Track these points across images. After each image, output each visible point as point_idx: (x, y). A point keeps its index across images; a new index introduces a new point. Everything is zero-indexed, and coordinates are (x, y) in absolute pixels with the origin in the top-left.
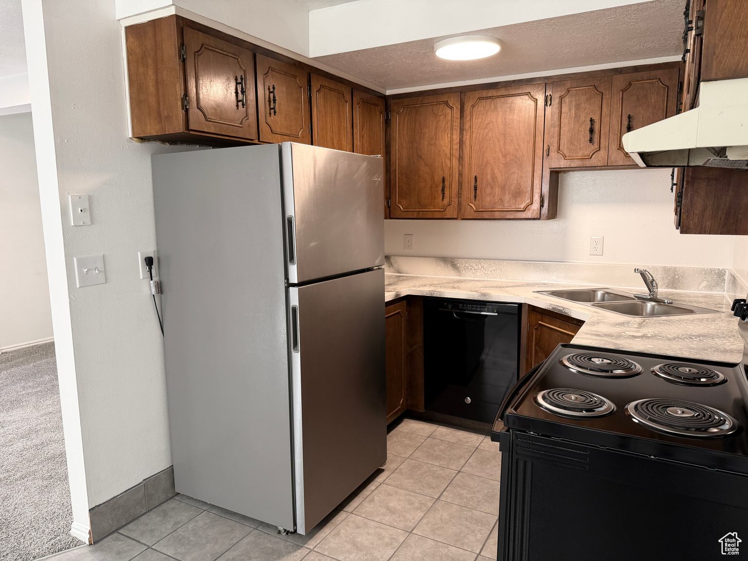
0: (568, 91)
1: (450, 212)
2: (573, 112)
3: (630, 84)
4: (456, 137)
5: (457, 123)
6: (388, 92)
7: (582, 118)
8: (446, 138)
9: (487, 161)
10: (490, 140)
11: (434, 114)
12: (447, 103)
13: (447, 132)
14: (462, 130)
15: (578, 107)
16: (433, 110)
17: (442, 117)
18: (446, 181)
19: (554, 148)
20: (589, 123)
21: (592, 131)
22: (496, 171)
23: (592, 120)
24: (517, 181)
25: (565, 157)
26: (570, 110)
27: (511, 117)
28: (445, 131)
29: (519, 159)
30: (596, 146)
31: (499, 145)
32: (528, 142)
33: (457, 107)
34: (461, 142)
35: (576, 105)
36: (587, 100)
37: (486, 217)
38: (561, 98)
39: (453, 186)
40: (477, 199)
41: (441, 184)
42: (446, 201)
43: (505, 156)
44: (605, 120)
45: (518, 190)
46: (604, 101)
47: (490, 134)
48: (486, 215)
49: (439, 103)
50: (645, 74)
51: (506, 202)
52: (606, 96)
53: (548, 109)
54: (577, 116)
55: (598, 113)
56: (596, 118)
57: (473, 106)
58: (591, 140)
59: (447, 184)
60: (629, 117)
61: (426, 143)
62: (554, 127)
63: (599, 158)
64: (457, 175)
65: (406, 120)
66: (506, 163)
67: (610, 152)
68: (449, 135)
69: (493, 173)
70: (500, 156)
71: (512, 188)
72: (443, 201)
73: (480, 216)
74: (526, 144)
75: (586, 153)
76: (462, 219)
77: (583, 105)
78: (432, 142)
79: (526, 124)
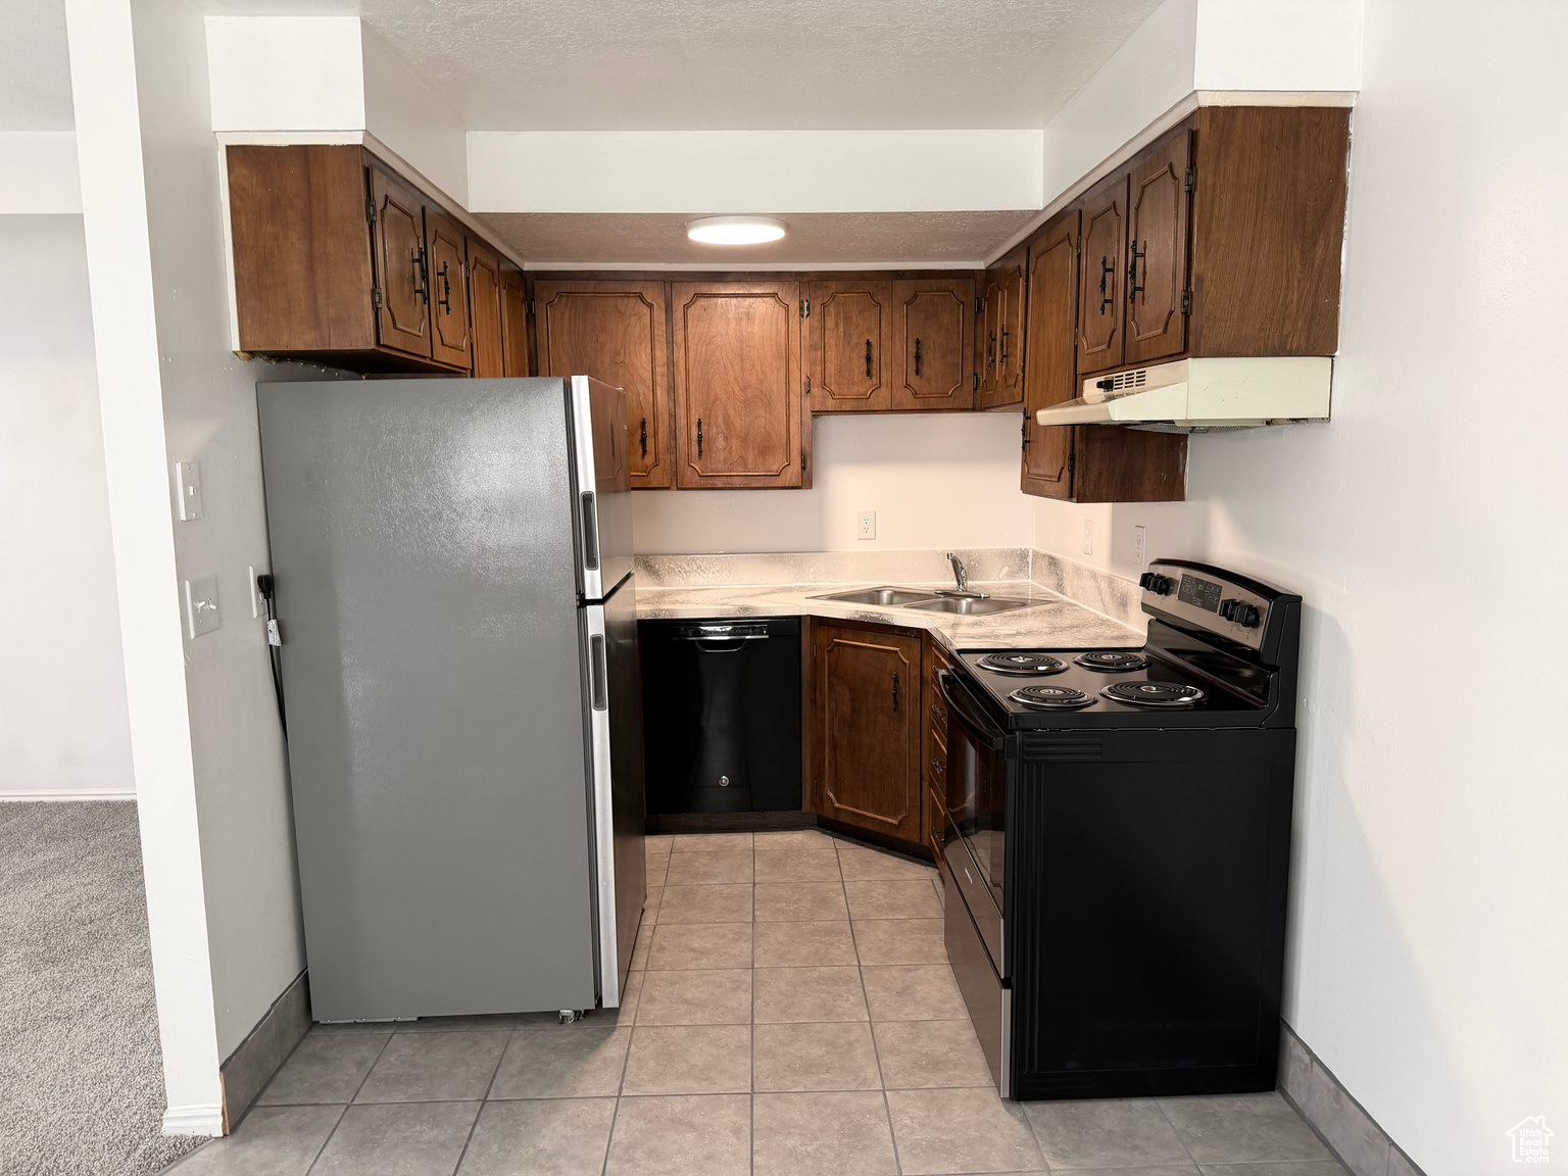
0: (833, 296)
1: (657, 477)
2: (842, 329)
3: (916, 295)
4: (661, 355)
5: (661, 331)
6: (527, 266)
7: (855, 339)
8: (644, 355)
9: (715, 396)
10: (718, 363)
11: (619, 312)
12: (641, 297)
13: (644, 345)
14: (671, 343)
15: (847, 321)
16: (616, 306)
17: (633, 319)
18: (647, 425)
19: (817, 380)
20: (864, 347)
21: (869, 359)
22: (731, 412)
23: (868, 343)
24: (765, 428)
25: (832, 394)
26: (837, 325)
27: (749, 329)
28: (641, 343)
29: (766, 395)
30: (875, 380)
31: (734, 373)
32: (779, 370)
33: (658, 305)
34: (671, 363)
35: (845, 319)
36: (860, 313)
37: (720, 485)
38: (824, 306)
39: (660, 435)
40: (703, 457)
41: (639, 431)
42: (650, 459)
43: (743, 390)
44: (886, 343)
45: (767, 444)
46: (884, 316)
47: (718, 354)
48: (719, 483)
49: (627, 295)
50: (933, 283)
51: (750, 461)
52: (886, 310)
53: (806, 321)
54: (847, 336)
55: (877, 332)
56: (874, 341)
57: (687, 306)
58: (869, 373)
59: (649, 430)
60: (918, 342)
61: (607, 360)
62: (815, 349)
63: (882, 397)
64: (666, 416)
65: (567, 316)
66: (746, 401)
67: (894, 391)
68: (649, 350)
69: (727, 417)
70: (737, 388)
71: (758, 441)
72: (643, 458)
73: (710, 483)
74: (775, 372)
75: (862, 390)
76: (679, 489)
77: (854, 320)
78: (619, 359)
79: (774, 342)
